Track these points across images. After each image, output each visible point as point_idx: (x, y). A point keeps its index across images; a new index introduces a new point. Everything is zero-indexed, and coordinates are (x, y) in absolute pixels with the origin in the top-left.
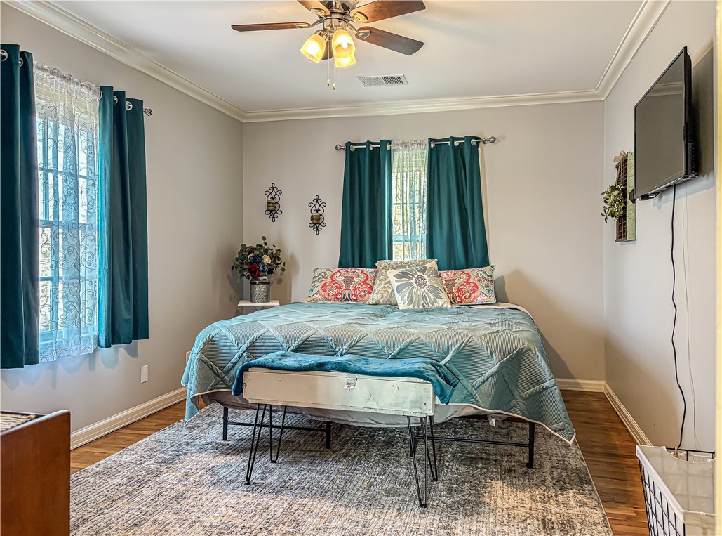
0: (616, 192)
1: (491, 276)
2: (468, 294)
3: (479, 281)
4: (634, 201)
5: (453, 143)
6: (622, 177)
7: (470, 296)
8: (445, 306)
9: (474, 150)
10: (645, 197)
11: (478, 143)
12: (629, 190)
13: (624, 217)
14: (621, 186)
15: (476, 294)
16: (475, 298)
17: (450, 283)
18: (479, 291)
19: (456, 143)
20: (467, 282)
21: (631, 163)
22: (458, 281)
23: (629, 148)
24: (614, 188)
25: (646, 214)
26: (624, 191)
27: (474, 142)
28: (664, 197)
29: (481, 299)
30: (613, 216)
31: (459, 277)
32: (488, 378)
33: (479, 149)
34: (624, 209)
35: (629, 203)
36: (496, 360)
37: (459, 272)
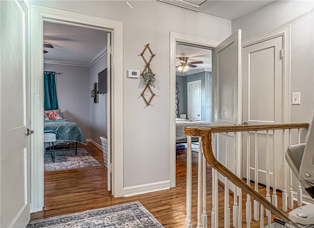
0: (94, 91)
1: (60, 112)
2: (54, 117)
3: (57, 113)
4: (98, 94)
5: (47, 73)
6: (95, 88)
7: (54, 118)
8: (48, 120)
9: (54, 76)
10: (101, 93)
11: (55, 74)
12: (97, 91)
13: (96, 97)
14: (95, 90)
15: (56, 117)
16: (56, 118)
17: (48, 114)
18: (57, 116)
19: (48, 73)
20: (53, 114)
21: (97, 85)
22: (50, 113)
23: (97, 81)
24: (93, 90)
25: (100, 97)
26: (96, 91)
27: (53, 73)
28: (104, 94)
29: (58, 118)
30: (93, 97)
31: (51, 112)
32: (67, 133)
33: (55, 76)
34: (96, 95)
35: (97, 94)
36: (69, 129)
37: (50, 111)
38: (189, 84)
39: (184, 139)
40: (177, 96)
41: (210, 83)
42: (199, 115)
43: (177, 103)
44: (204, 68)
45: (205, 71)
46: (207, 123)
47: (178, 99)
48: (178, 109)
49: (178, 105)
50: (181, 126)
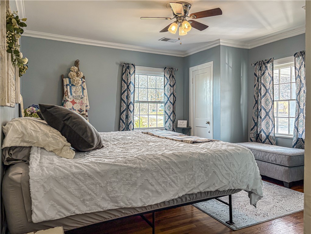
38: (192, 69)
39: (176, 199)
40: (172, 91)
41: (229, 66)
42: (208, 123)
43: (172, 102)
44: (219, 40)
45: (221, 44)
46: (232, 150)
47: (174, 95)
48: (173, 111)
49: (173, 105)
50: (167, 164)
